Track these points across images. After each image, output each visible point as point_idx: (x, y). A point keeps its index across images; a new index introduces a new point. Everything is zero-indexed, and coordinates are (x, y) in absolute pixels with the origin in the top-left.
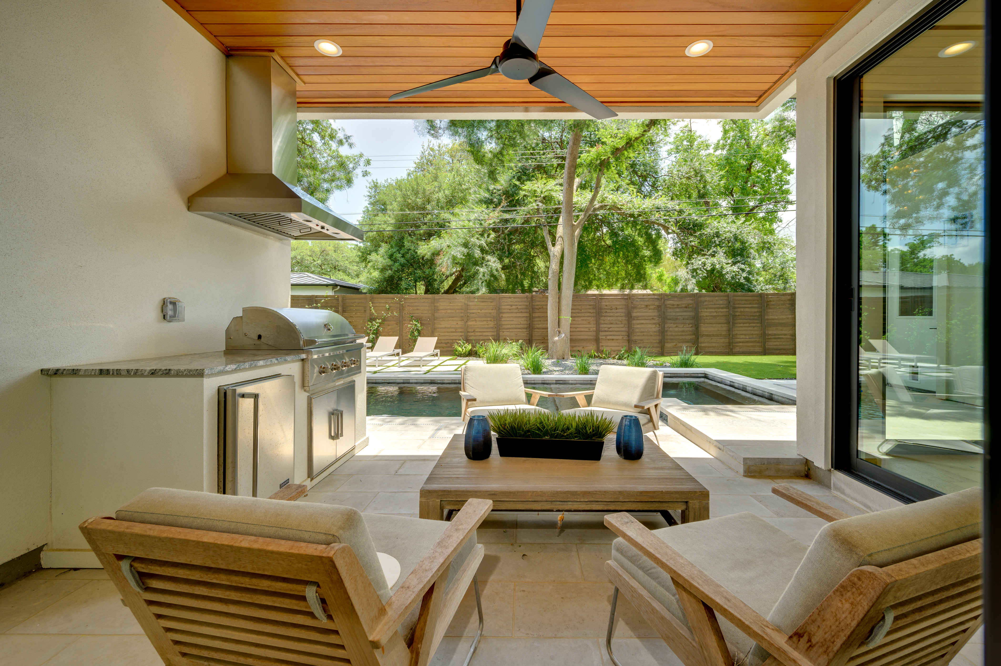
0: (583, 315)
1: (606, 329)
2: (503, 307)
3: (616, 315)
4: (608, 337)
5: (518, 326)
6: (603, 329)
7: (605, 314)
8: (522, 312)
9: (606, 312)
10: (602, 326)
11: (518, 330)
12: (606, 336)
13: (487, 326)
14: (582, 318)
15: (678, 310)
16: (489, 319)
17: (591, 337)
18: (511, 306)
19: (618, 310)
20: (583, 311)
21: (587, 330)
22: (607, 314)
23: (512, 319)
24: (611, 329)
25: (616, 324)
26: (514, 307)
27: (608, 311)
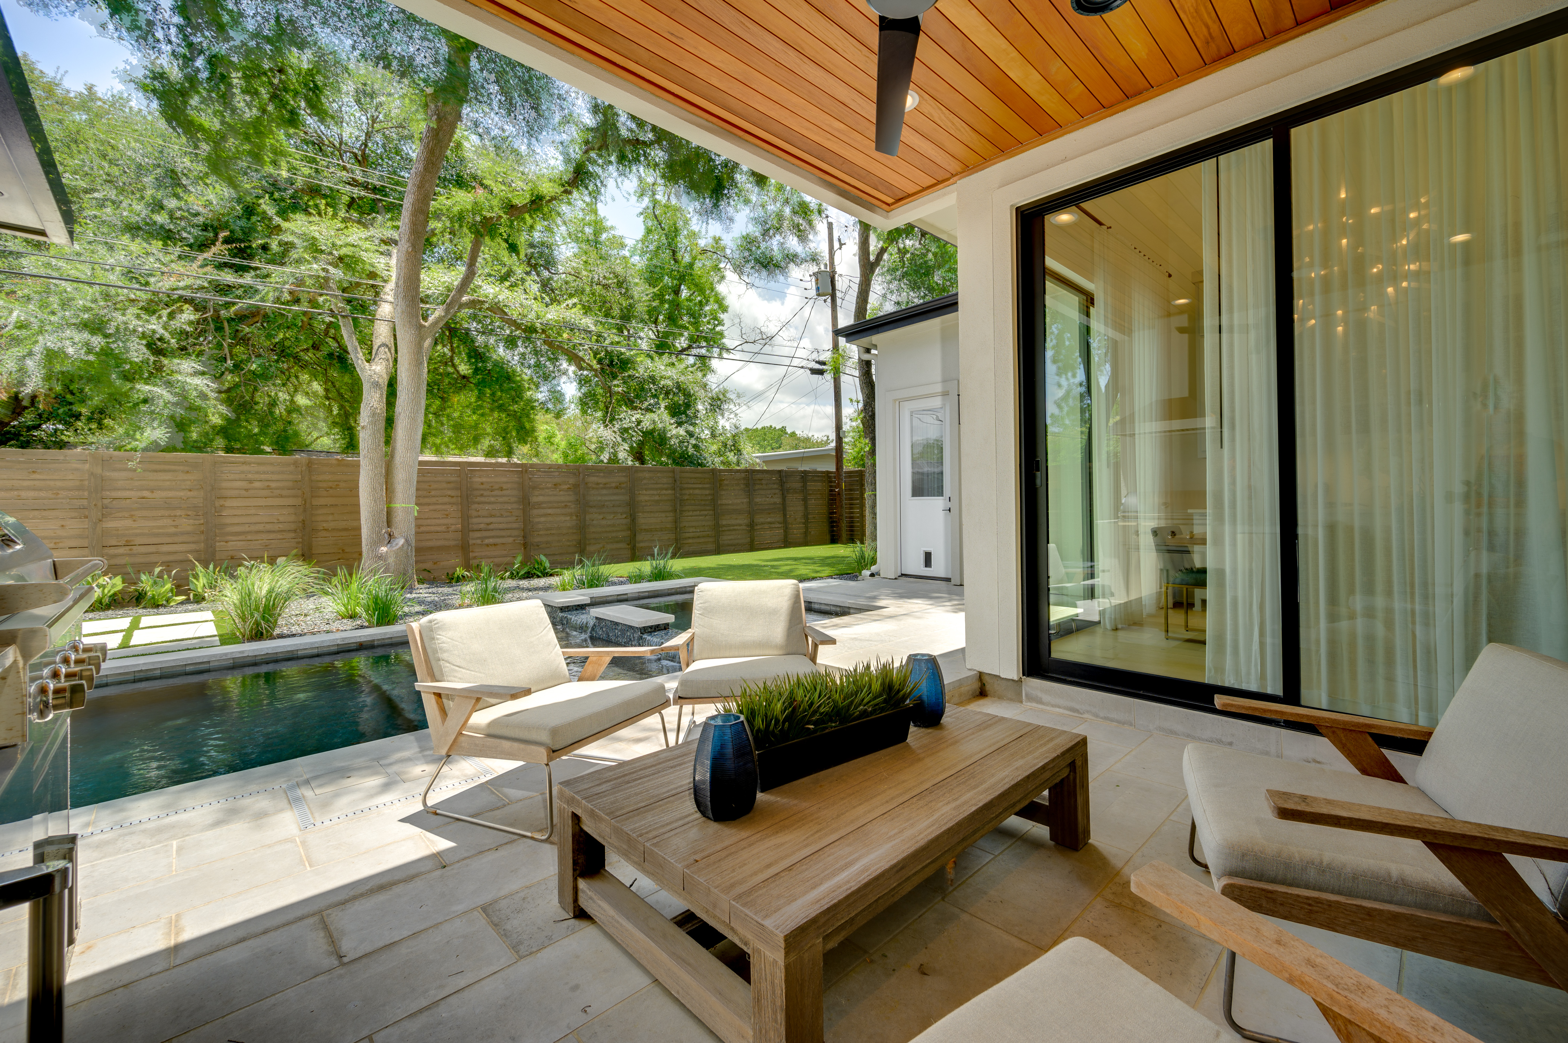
0: (434, 500)
1: (482, 526)
2: (225, 485)
3: (500, 500)
4: (487, 541)
5: (269, 527)
6: (475, 527)
7: (479, 499)
8: (281, 496)
9: (482, 495)
10: (475, 520)
11: (272, 536)
12: (483, 538)
13: (173, 530)
14: (432, 507)
15: (604, 492)
16: (178, 513)
17: (452, 543)
18: (251, 481)
19: (504, 492)
20: (433, 493)
21: (443, 528)
22: (483, 499)
23: (253, 511)
24: (491, 527)
25: (502, 516)
26: (257, 484)
27: (485, 493)
